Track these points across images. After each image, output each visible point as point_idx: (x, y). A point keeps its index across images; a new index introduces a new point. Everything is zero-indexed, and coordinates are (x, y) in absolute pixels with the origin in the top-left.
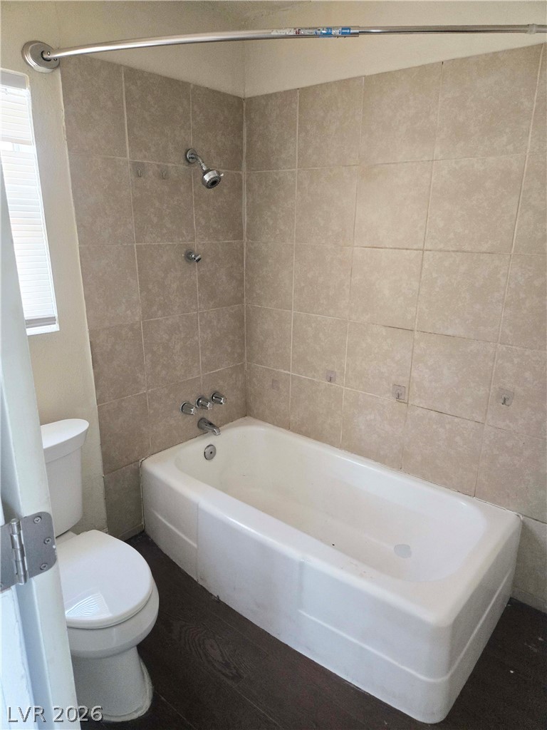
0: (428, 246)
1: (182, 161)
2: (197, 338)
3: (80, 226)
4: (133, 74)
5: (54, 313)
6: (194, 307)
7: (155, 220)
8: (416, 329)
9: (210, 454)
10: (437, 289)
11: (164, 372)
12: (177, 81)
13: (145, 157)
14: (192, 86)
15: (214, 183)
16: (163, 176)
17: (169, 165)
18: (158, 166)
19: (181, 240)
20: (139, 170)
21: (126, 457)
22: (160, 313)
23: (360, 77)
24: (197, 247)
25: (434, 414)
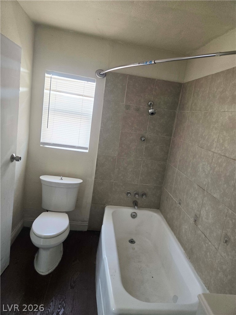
0: (216, 151)
1: (147, 105)
2: (139, 169)
3: (102, 122)
4: (131, 77)
5: (88, 146)
6: (141, 157)
7: (130, 124)
8: (205, 189)
9: (134, 216)
10: (215, 173)
11: (122, 177)
12: (150, 79)
13: (131, 103)
14: (156, 80)
15: (152, 114)
16: (138, 110)
17: (141, 106)
18: (136, 106)
19: (140, 132)
20: (128, 107)
21: (101, 201)
22: (125, 156)
23: (210, 75)
24: (147, 136)
25: (204, 236)
